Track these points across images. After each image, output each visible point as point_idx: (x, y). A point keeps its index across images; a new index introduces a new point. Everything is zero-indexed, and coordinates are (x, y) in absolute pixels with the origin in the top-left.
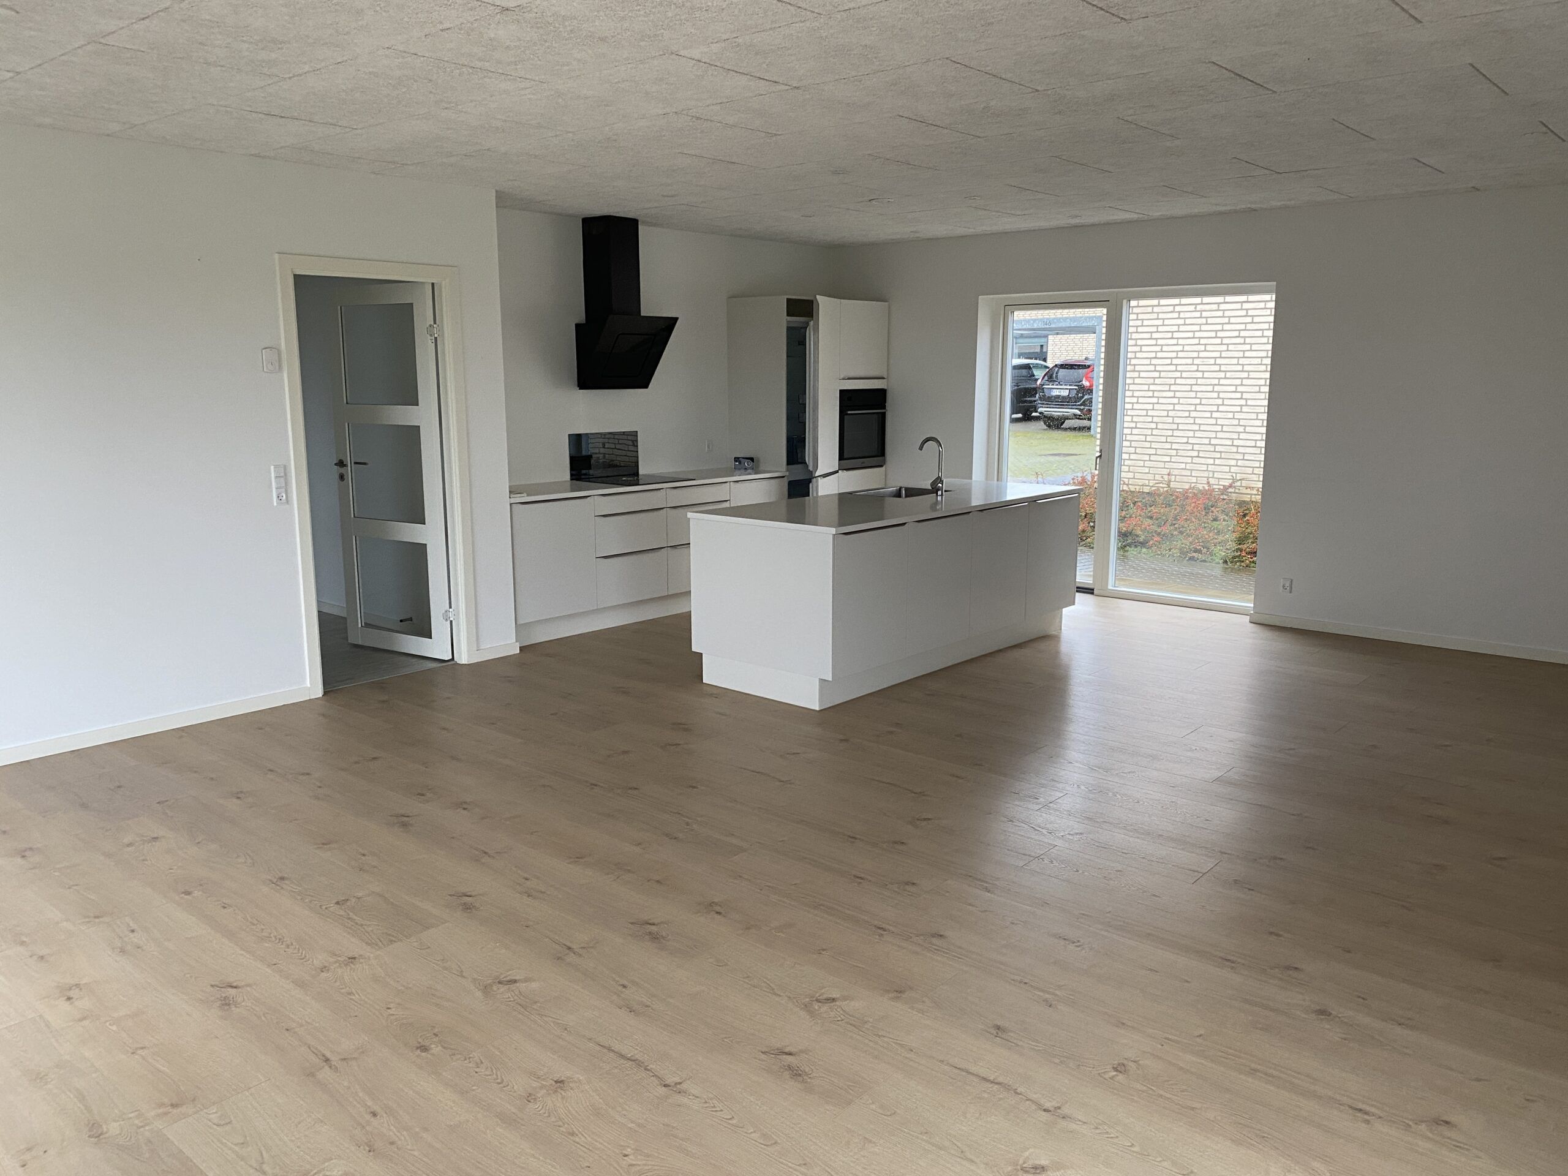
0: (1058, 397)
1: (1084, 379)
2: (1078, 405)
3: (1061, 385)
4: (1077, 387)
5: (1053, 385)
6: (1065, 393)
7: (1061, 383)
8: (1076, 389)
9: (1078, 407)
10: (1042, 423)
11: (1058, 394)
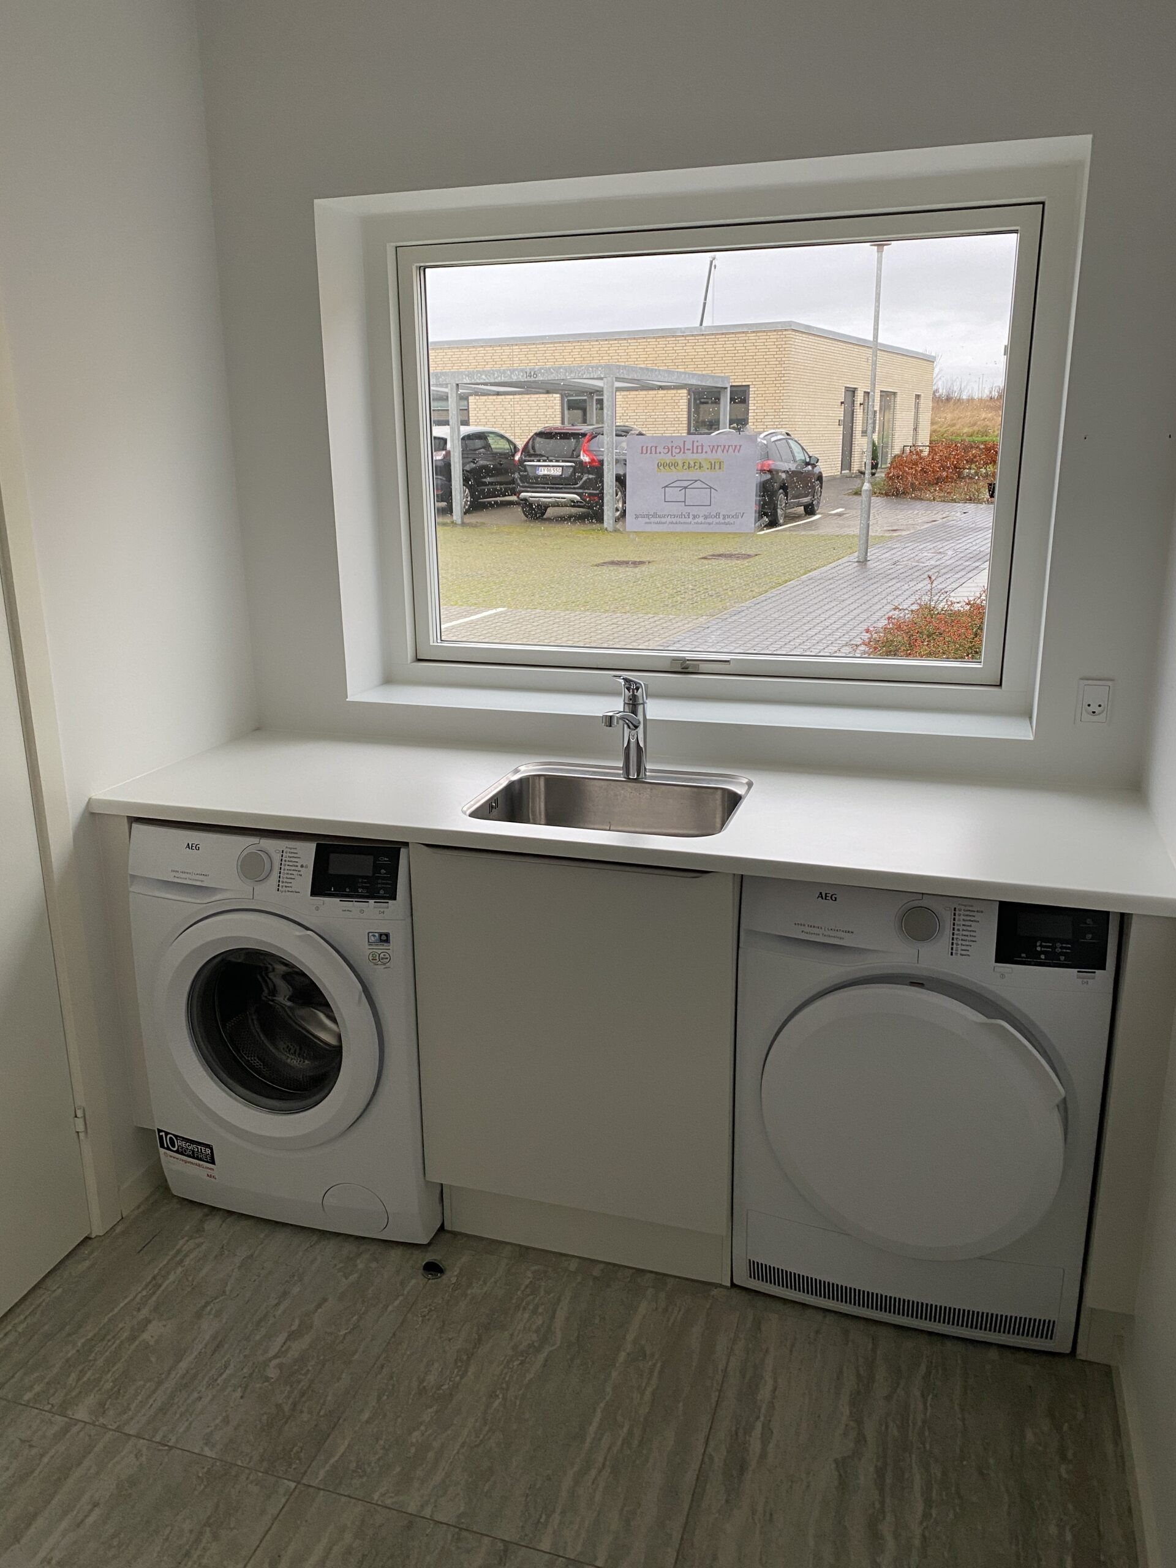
0: (545, 476)
1: (582, 452)
2: (578, 488)
3: (551, 461)
4: (573, 464)
5: (539, 461)
6: (557, 472)
7: (550, 458)
8: (571, 466)
9: (577, 491)
10: (520, 509)
11: (546, 472)
